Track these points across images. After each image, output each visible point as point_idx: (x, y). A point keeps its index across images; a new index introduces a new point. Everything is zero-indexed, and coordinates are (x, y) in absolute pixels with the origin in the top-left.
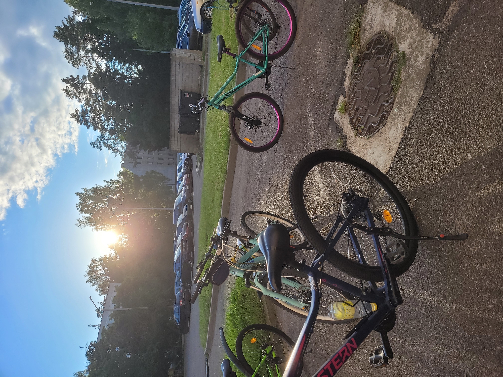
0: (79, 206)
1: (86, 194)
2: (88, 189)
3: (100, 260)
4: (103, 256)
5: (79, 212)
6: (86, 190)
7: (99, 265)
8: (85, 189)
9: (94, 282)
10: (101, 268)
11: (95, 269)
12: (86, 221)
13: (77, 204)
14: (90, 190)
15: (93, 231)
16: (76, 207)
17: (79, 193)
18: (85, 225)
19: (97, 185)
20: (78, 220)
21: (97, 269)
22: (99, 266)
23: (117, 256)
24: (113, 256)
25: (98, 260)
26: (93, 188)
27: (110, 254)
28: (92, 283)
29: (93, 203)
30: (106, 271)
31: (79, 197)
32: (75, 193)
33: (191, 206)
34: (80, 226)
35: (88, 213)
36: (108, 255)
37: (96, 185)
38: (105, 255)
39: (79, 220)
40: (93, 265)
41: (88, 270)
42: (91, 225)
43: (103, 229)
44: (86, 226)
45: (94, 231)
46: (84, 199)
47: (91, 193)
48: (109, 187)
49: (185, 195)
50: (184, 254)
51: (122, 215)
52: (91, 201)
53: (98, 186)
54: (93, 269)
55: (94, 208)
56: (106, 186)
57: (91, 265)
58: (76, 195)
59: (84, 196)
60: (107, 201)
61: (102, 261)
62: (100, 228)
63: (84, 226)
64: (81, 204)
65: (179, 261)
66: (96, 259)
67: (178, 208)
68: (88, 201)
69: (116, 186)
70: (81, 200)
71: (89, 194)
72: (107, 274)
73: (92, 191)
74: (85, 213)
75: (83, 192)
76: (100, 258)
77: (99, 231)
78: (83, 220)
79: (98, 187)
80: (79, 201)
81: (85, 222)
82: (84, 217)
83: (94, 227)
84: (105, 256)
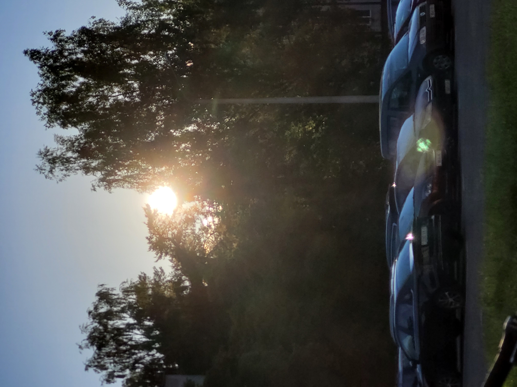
0: (41, 100)
1: (61, 52)
2: (68, 34)
3: (126, 291)
4: (136, 280)
5: (45, 122)
6: (61, 41)
7: (123, 310)
8: (56, 37)
9: (111, 368)
10: (131, 321)
11: (111, 323)
12: (69, 154)
13: (35, 90)
14: (72, 39)
15: (94, 190)
16: (31, 102)
17: (39, 52)
18: (67, 170)
19: (97, 19)
20: (43, 150)
21: (119, 323)
22: (125, 315)
23: (184, 277)
24: (169, 278)
25: (118, 292)
26: (84, 31)
27: (158, 274)
28: (104, 373)
29: (88, 87)
30: (148, 332)
31: (38, 65)
32: (26, 52)
33: (447, 83)
34: (50, 175)
35: (75, 125)
36: (151, 275)
37: (92, 21)
38: (140, 277)
39: (45, 154)
40: (104, 309)
41: (90, 329)
42: (87, 169)
43: (129, 182)
44: (72, 174)
45: (101, 190)
46: (57, 74)
47: (78, 50)
48: (137, 25)
49: (423, 42)
50: (427, 269)
51: (191, 128)
52: (81, 79)
53: (101, 21)
54: (105, 326)
55: (91, 106)
56: (126, 21)
57: (96, 308)
58: (27, 58)
59: (55, 62)
60: (135, 77)
61: (133, 298)
62: (116, 177)
63: (64, 172)
64: (46, 91)
65: (407, 297)
66: (113, 289)
67: (395, 96)
68: (69, 78)
69: (162, 18)
70: (48, 78)
71: (70, 54)
72: (154, 343)
73: (81, 43)
74: (64, 125)
75: (51, 46)
76: (127, 285)
77: (117, 190)
78: (59, 153)
79: (100, 25)
80: (39, 80)
81: (68, 160)
82: (63, 141)
83: (99, 174)
84: (143, 278)
